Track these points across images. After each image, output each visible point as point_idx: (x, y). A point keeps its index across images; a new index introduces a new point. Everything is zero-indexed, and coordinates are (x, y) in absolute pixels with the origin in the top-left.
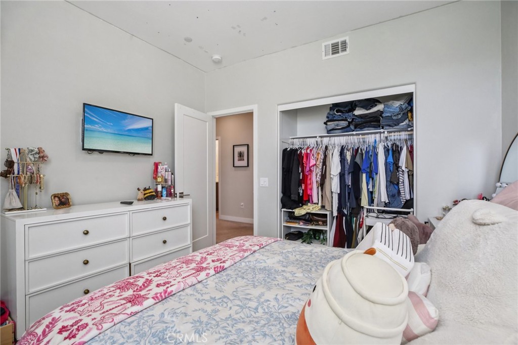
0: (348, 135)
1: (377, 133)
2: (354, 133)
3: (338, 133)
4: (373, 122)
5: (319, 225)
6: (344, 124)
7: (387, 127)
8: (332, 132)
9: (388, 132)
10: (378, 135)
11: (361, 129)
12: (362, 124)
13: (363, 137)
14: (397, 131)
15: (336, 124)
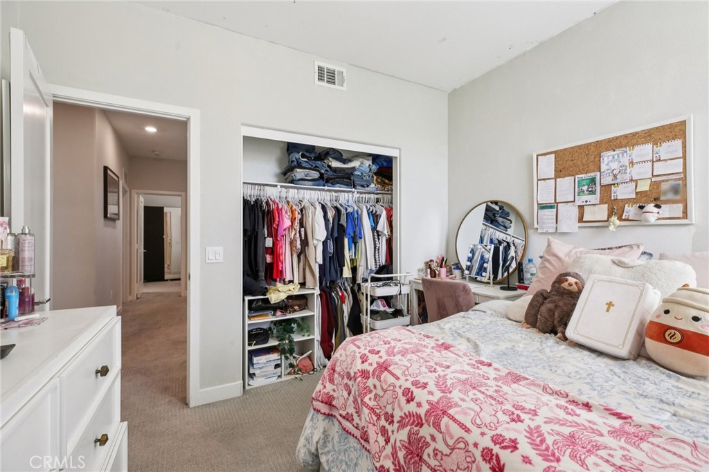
0: (320, 190)
1: (349, 192)
2: (326, 188)
3: (309, 185)
4: (346, 179)
5: (295, 311)
6: (315, 175)
7: (360, 188)
8: (301, 182)
9: (358, 192)
10: (350, 195)
11: (333, 184)
12: (335, 178)
13: (336, 194)
14: (367, 193)
15: (306, 173)
